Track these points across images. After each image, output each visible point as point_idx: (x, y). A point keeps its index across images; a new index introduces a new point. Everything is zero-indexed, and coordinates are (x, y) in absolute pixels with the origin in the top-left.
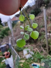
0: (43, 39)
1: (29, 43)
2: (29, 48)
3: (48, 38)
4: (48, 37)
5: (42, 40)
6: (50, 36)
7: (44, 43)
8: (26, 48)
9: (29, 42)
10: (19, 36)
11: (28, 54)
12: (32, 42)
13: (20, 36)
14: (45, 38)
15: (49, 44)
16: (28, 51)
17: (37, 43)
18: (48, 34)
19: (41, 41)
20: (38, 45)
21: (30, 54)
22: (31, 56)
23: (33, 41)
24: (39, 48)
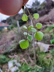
0: (31, 48)
1: (16, 53)
2: (16, 59)
3: (35, 47)
6: (37, 44)
7: (32, 52)
8: (12, 59)
9: (15, 51)
10: (4, 45)
11: (14, 66)
12: (19, 52)
13: (5, 45)
15: (36, 53)
16: (14, 63)
17: (25, 53)
19: (29, 50)
20: (25, 55)
21: (17, 66)
22: (17, 68)
23: (21, 51)
24: (26, 58)
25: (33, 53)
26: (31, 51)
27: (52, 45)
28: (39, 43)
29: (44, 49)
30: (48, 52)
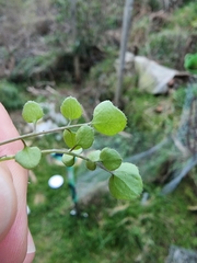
0: (108, 75)
1: (53, 83)
2: (51, 101)
3: (124, 71)
4: (128, 67)
5: (104, 76)
6: (133, 64)
7: (108, 87)
8: (39, 98)
10: (12, 48)
11: (45, 120)
12: (65, 81)
13: (16, 50)
14: (114, 71)
15: (124, 91)
16: (46, 111)
17: (84, 87)
18: (129, 56)
19: (101, 79)
20: (85, 94)
21: (54, 121)
22: (56, 128)
23: (70, 79)
24: (86, 104)
25: (111, 89)
26: (107, 83)
27: (187, 73)
28: (140, 60)
29: (155, 84)
30: (166, 95)
